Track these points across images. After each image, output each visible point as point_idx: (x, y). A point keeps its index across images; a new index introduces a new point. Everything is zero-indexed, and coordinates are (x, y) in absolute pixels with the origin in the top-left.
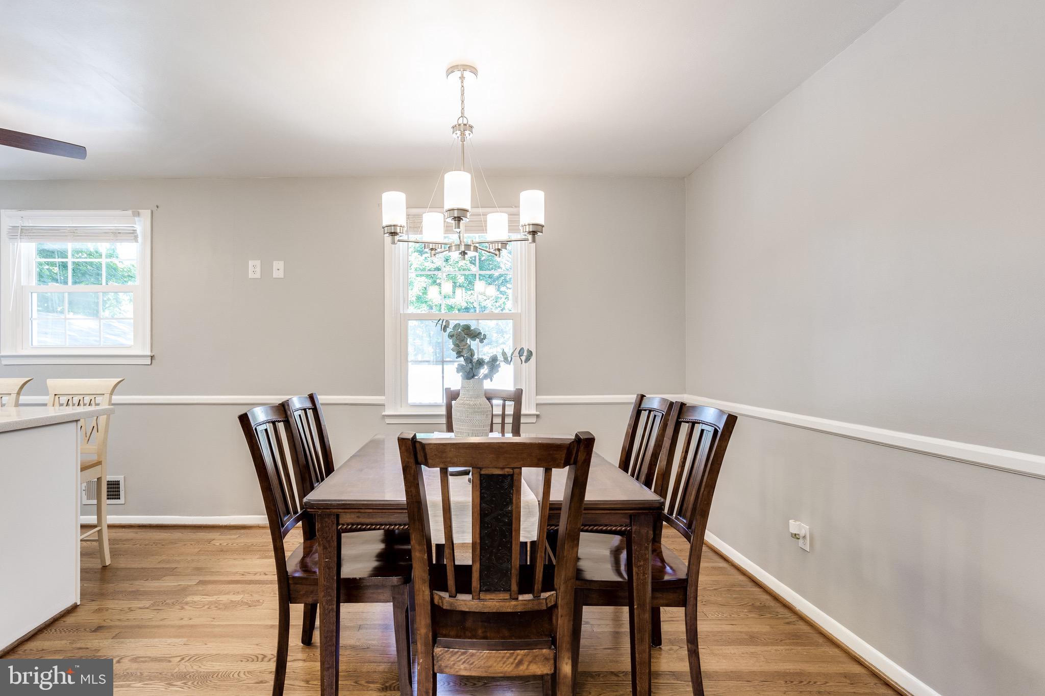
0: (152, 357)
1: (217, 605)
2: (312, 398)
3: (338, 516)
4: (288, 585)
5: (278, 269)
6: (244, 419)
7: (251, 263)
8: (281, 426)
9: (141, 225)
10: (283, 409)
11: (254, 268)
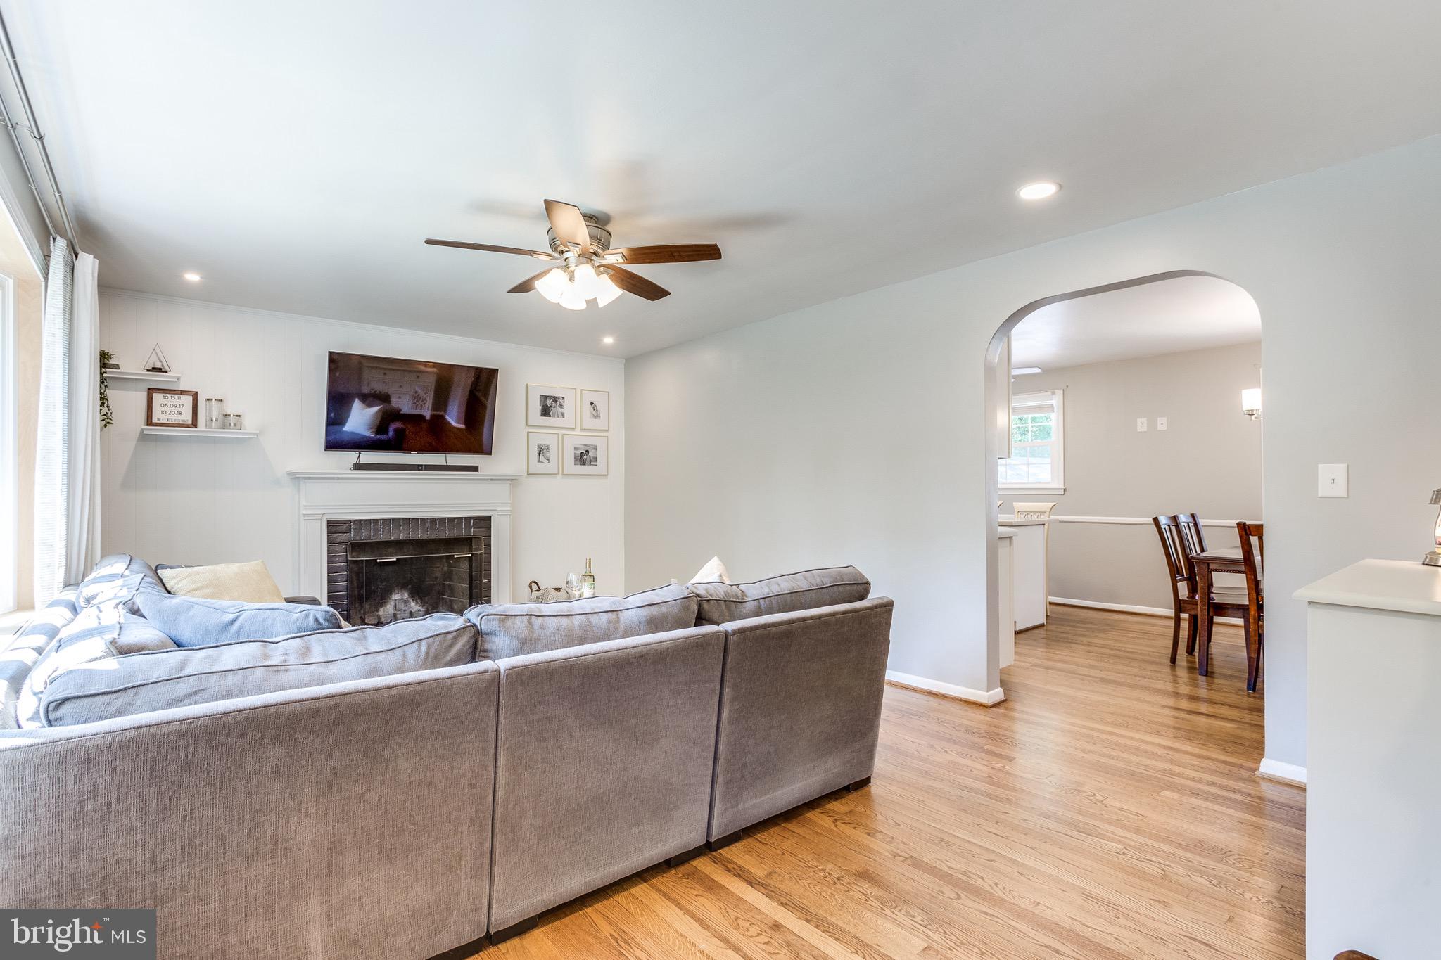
0: (1065, 489)
1: (1128, 637)
2: (1193, 516)
3: (1208, 564)
4: (1180, 604)
5: (1162, 423)
6: (1156, 520)
7: (1139, 420)
8: (1173, 528)
9: (1056, 400)
10: (1175, 518)
11: (1142, 425)
